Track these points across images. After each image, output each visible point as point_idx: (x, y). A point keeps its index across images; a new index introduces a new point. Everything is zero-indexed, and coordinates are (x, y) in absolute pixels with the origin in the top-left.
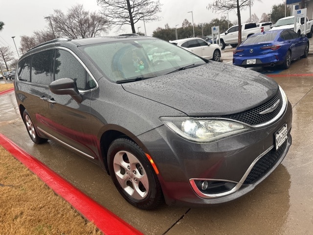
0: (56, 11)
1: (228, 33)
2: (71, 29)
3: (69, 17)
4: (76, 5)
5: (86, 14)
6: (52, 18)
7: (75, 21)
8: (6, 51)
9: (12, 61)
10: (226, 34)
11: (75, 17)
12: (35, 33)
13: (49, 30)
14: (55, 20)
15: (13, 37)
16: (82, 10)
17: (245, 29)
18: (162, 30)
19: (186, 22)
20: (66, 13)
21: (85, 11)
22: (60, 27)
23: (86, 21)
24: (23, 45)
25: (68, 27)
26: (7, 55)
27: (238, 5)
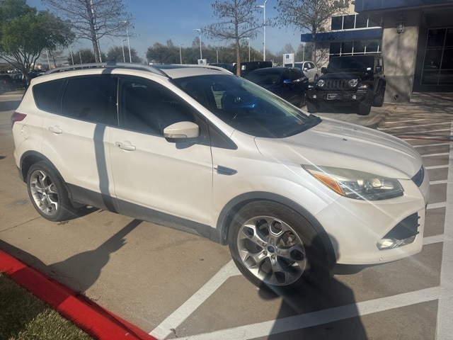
19: (197, 40)
27: (237, 34)
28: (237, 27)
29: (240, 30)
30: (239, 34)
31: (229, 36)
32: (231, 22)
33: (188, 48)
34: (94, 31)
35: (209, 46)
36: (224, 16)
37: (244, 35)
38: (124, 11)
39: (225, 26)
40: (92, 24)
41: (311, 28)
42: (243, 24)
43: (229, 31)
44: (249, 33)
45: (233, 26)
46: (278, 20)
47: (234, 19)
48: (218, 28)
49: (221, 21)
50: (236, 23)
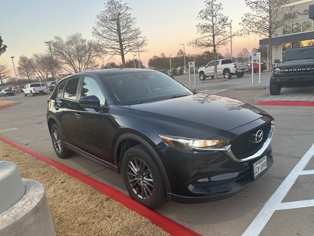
0: (56, 38)
1: (208, 66)
2: (69, 54)
3: (68, 43)
4: (75, 33)
5: (84, 41)
6: (52, 44)
7: (73, 47)
8: (3, 69)
9: (7, 79)
10: (206, 67)
11: (73, 44)
12: (34, 55)
13: (47, 53)
14: (55, 45)
15: (12, 58)
16: (81, 38)
17: (222, 64)
18: (157, 58)
19: (181, 52)
20: (65, 40)
21: (83, 38)
22: (58, 52)
23: (83, 47)
24: (21, 65)
25: (66, 52)
26: (3, 73)
27: (214, 43)
28: (214, 39)
29: (216, 41)
30: (216, 43)
31: (209, 45)
32: (210, 36)
33: (175, 58)
34: (122, 50)
35: (189, 55)
36: (205, 32)
37: (219, 43)
38: (140, 35)
39: (205, 39)
40: (121, 45)
41: (268, 34)
42: (218, 36)
43: (209, 42)
44: (223, 42)
45: (211, 38)
46: (243, 31)
47: (212, 34)
48: (201, 41)
49: (203, 36)
50: (214, 36)
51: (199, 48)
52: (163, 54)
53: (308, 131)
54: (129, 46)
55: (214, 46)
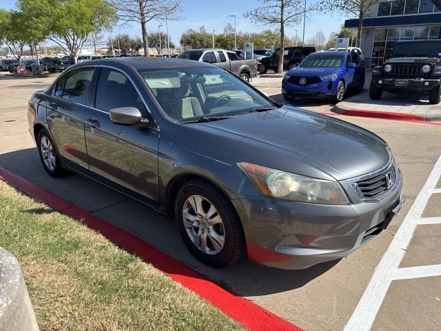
18: (194, 33)
27: (282, 19)
28: (282, 11)
29: (286, 15)
30: (284, 18)
31: (274, 21)
32: (277, 6)
33: (220, 35)
34: (143, 14)
37: (290, 19)
41: (358, 13)
42: (289, 8)
43: (275, 15)
44: (294, 17)
45: (279, 10)
47: (280, 3)
48: (263, 12)
49: (266, 5)
50: (282, 7)
51: (259, 23)
52: (203, 27)
53: (418, 157)
54: (154, 9)
55: (282, 22)
